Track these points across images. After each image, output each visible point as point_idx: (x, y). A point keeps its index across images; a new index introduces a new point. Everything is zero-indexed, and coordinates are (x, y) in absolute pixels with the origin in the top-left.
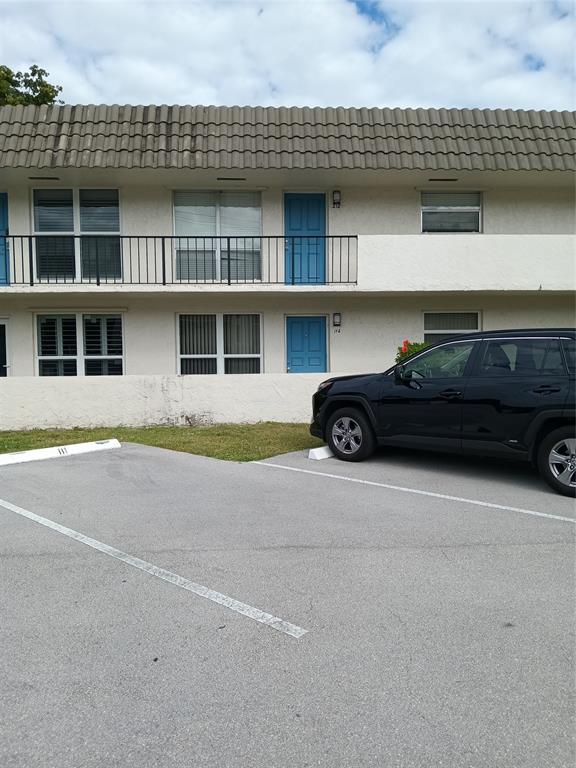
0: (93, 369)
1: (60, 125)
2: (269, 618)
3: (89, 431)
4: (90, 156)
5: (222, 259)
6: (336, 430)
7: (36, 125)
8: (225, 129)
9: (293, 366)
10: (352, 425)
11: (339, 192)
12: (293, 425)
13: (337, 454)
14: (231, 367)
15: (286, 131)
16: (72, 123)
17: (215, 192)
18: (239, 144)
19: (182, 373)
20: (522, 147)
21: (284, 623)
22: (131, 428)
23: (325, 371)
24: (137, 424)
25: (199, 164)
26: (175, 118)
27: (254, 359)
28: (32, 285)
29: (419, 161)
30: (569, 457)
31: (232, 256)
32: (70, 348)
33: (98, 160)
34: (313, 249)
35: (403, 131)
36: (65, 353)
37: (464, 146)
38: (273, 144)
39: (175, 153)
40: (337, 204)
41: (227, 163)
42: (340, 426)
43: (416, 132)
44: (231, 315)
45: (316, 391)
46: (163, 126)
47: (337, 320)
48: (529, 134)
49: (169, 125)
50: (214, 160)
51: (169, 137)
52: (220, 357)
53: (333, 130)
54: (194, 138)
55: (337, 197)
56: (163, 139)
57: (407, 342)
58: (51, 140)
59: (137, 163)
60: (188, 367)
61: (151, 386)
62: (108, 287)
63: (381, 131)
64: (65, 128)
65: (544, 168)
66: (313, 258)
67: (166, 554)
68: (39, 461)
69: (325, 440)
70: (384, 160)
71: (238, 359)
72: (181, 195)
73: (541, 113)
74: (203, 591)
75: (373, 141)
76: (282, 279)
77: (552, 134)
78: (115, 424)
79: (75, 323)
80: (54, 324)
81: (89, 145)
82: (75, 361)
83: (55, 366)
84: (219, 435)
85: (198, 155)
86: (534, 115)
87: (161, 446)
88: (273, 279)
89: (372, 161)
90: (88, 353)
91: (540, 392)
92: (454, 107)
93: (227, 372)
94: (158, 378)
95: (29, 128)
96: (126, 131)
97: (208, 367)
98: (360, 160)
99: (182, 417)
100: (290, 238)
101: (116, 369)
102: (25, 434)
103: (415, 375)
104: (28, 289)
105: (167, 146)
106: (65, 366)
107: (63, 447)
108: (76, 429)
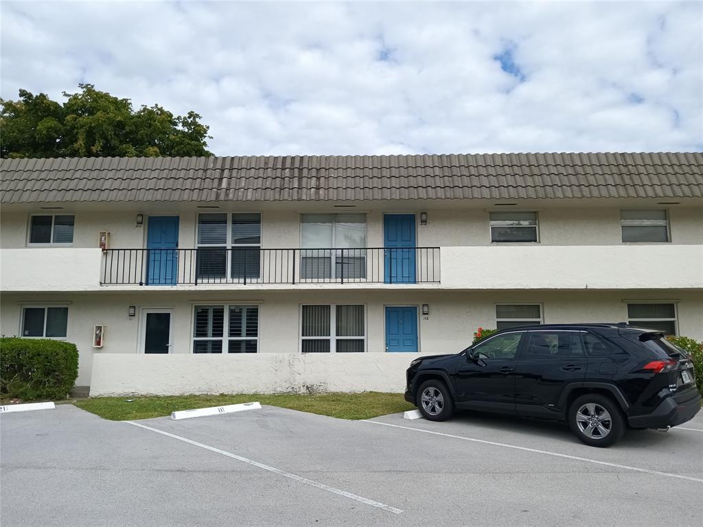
0: (235, 348)
1: (223, 170)
2: (380, 505)
3: (232, 396)
4: (244, 192)
5: (336, 263)
6: (425, 397)
7: (205, 171)
8: (341, 172)
9: (391, 345)
10: (436, 394)
11: (425, 213)
12: (391, 395)
13: (425, 416)
14: (342, 347)
15: (386, 173)
16: (231, 169)
17: (331, 214)
18: (351, 182)
19: (303, 351)
20: (566, 181)
21: (390, 507)
22: (264, 394)
23: (417, 351)
24: (269, 392)
25: (322, 197)
26: (305, 165)
27: (359, 340)
28: (196, 285)
29: (486, 193)
30: (590, 417)
31: (345, 261)
32: (218, 331)
33: (250, 195)
34: (406, 255)
35: (473, 171)
36: (214, 335)
37: (520, 181)
38: (376, 182)
39: (304, 190)
40: (424, 222)
41: (342, 197)
42: (427, 394)
43: (483, 171)
44: (341, 306)
45: (409, 366)
46: (296, 170)
47: (426, 309)
48: (570, 171)
49: (301, 170)
50: (333, 194)
51: (300, 178)
52: (333, 338)
53: (420, 172)
54: (318, 179)
55: (424, 217)
56: (296, 180)
57: (481, 329)
58: (216, 181)
59: (277, 197)
60: (308, 347)
61: (281, 362)
62: (252, 285)
63: (456, 171)
64: (226, 173)
65: (583, 196)
66: (406, 261)
67: (311, 473)
68: (205, 417)
69: (416, 405)
70: (459, 192)
71: (347, 340)
72: (307, 216)
73: (580, 155)
74: (338, 492)
75: (450, 179)
76: (382, 279)
77: (589, 170)
78: (252, 392)
79: (223, 312)
80: (207, 312)
81: (243, 184)
82: (221, 341)
83: (206, 345)
84: (333, 401)
85: (321, 192)
86: (575, 157)
87: (291, 408)
88: (375, 278)
89: (449, 193)
90: (231, 335)
91: (568, 369)
92: (512, 152)
93: (337, 351)
94: (286, 355)
95: (200, 173)
96: (270, 175)
97: (323, 347)
98: (441, 193)
99: (304, 386)
100: (388, 249)
101: (252, 347)
102: (184, 398)
103: (481, 356)
104: (193, 288)
105: (299, 185)
106: (213, 345)
107: (221, 407)
108: (222, 395)
